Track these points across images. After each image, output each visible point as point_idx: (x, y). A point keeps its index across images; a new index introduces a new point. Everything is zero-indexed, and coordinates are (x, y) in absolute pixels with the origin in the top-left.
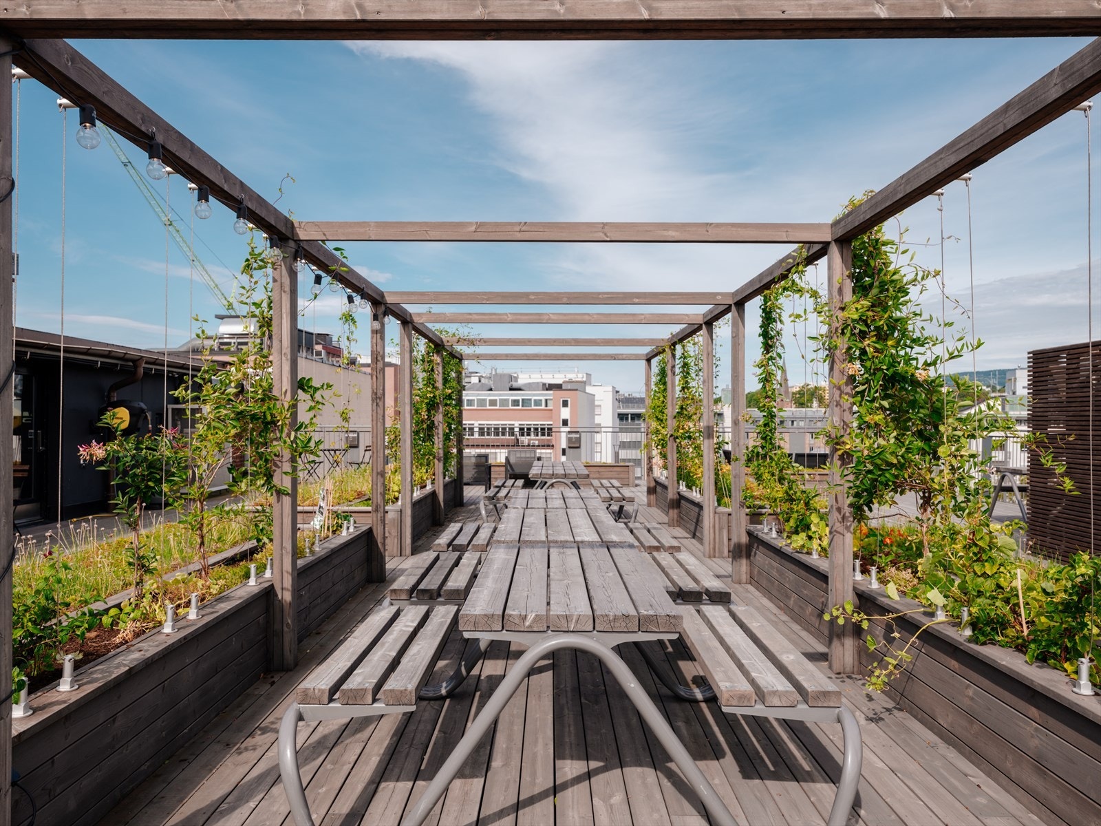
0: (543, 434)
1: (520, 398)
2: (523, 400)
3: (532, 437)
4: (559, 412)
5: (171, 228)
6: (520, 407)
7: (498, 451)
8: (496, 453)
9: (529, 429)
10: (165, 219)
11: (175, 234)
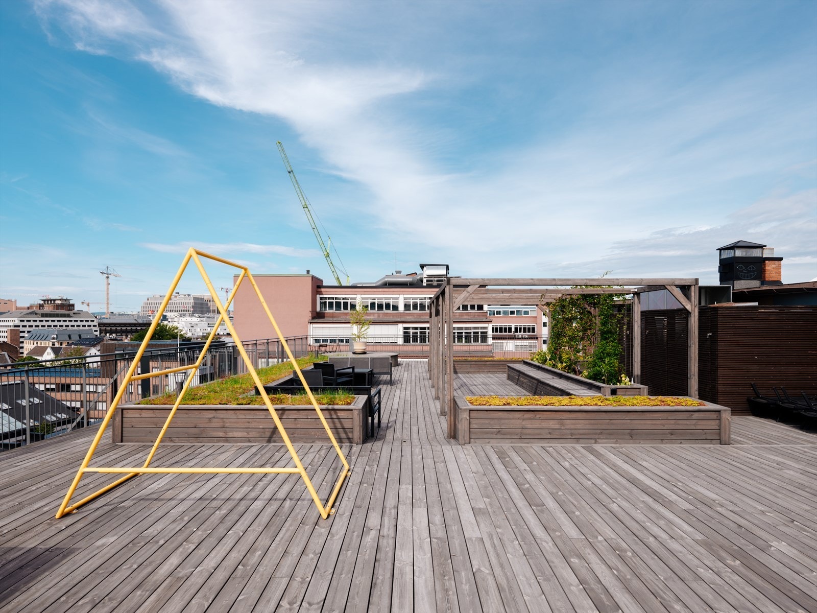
0: (529, 332)
1: (515, 310)
2: (517, 311)
3: (522, 333)
4: (541, 318)
5: (306, 209)
6: (515, 315)
7: (504, 341)
8: (503, 343)
9: (520, 329)
10: (304, 204)
11: (308, 213)
